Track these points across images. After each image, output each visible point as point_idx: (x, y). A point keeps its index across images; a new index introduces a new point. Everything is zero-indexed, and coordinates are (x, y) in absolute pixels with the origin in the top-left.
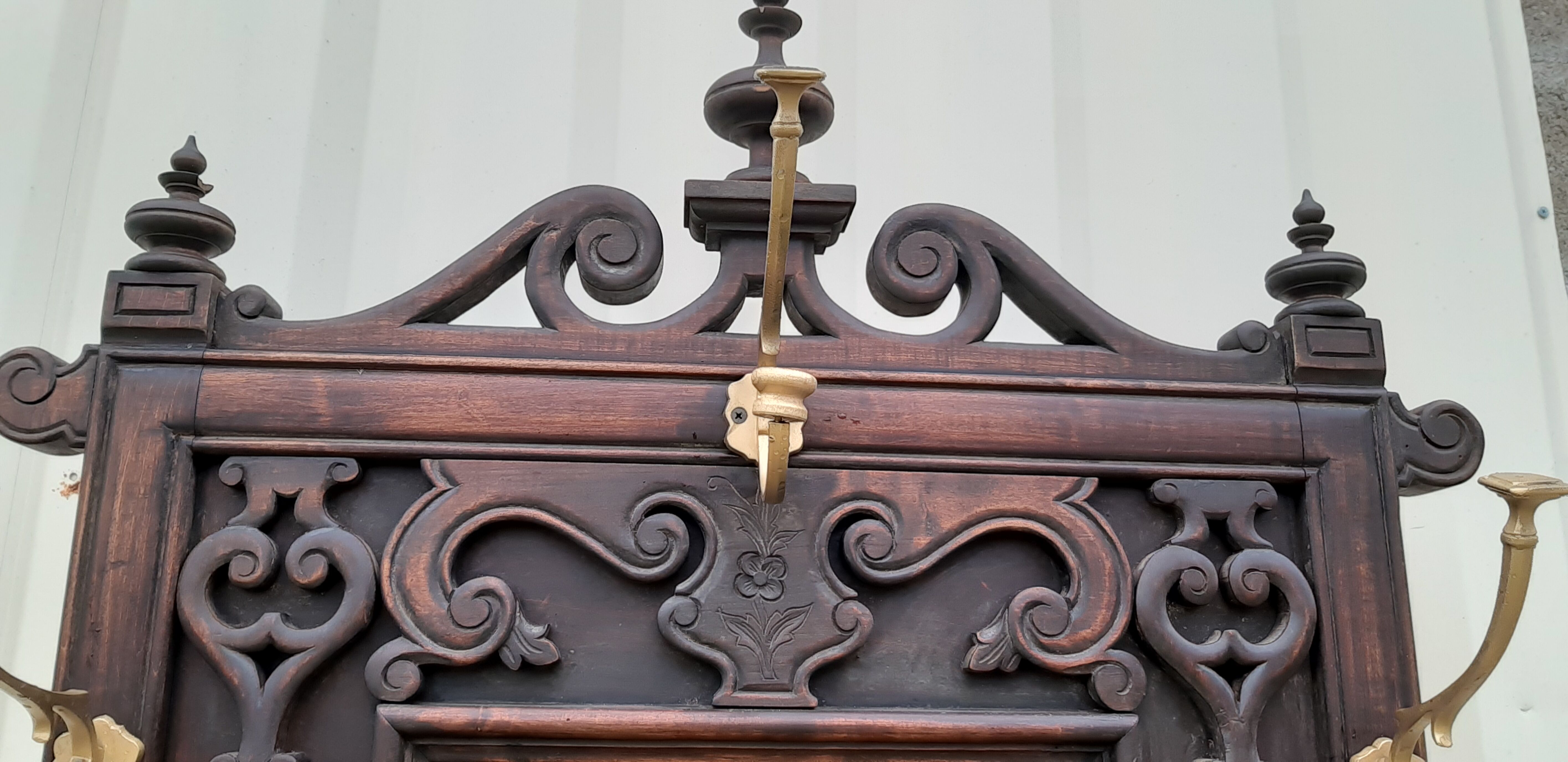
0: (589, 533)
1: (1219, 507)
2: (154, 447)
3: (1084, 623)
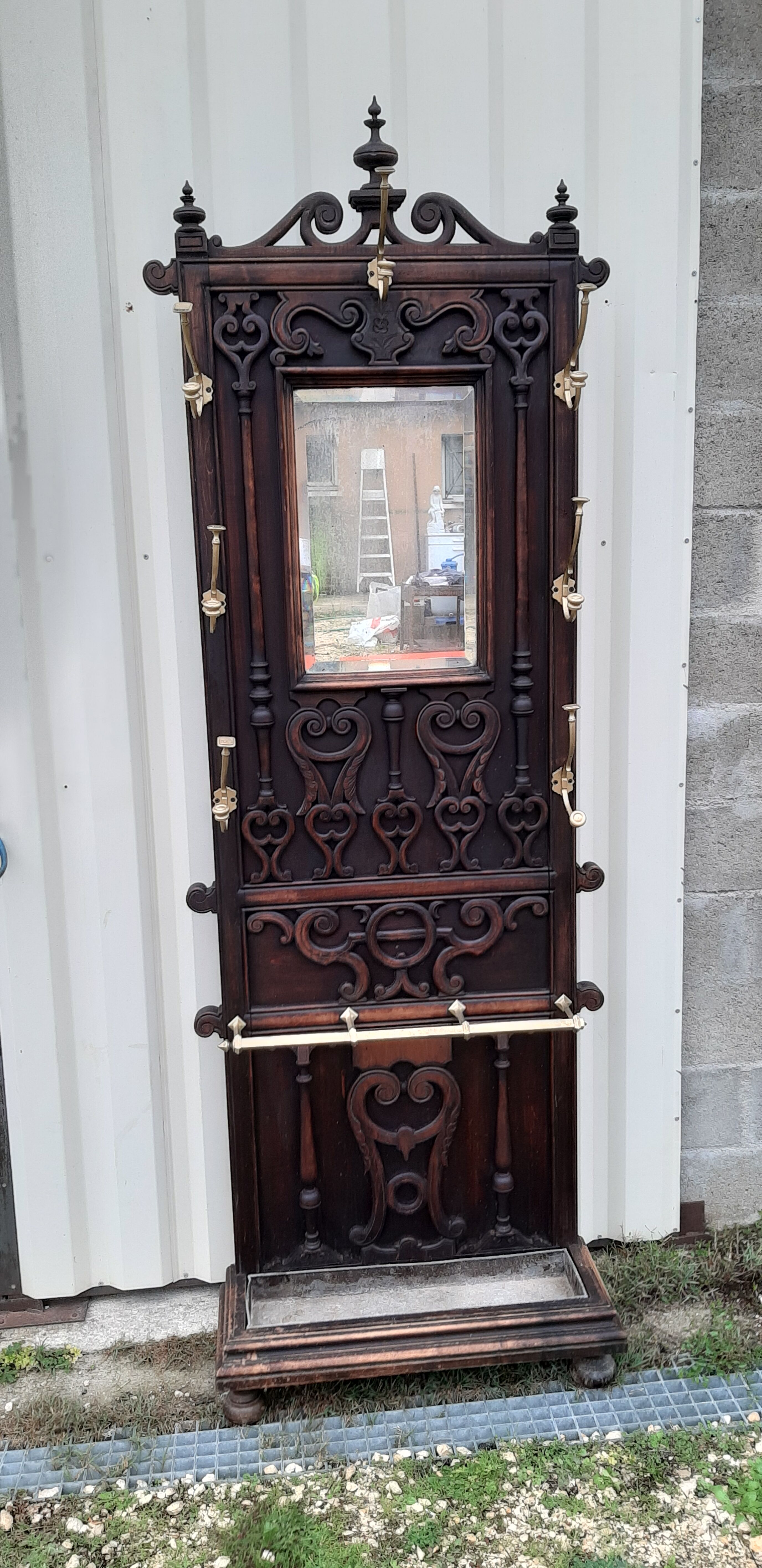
0: (329, 313)
1: (521, 298)
2: (199, 291)
3: (478, 337)
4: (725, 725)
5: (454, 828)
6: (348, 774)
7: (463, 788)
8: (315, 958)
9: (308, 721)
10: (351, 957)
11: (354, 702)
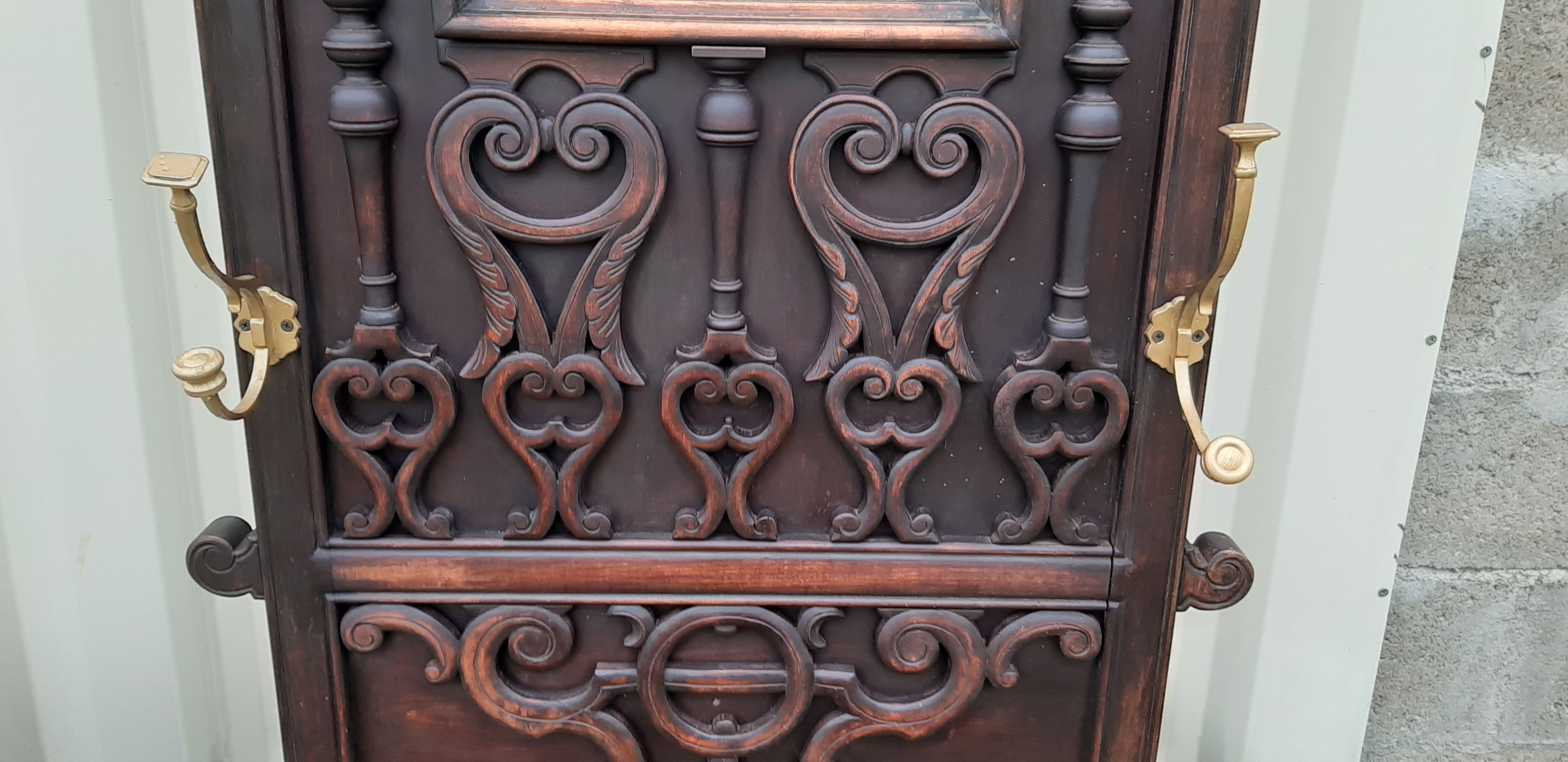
4: (1541, 205)
5: (874, 436)
6: (599, 279)
7: (906, 336)
8: (510, 720)
9: (488, 129)
10: (599, 723)
11: (620, 81)
